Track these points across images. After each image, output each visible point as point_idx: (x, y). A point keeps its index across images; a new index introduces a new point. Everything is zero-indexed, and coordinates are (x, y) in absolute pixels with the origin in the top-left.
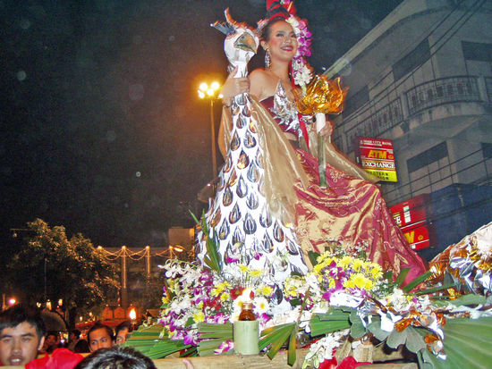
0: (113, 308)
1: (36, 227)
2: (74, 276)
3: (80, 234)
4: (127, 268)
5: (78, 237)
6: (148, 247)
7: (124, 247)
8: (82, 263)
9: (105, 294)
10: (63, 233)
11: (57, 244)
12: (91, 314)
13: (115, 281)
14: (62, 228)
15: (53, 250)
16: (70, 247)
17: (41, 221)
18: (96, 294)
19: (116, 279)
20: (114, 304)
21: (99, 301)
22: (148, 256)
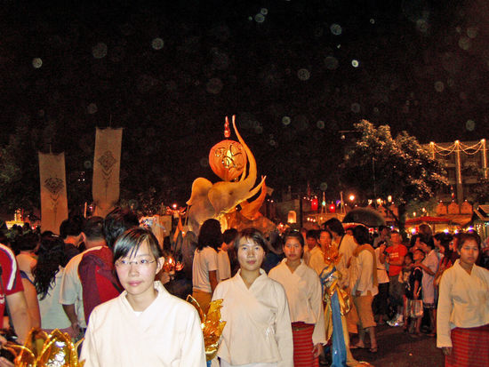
0: (447, 204)
1: (362, 129)
2: (400, 173)
3: (405, 132)
4: (462, 163)
5: (403, 135)
6: (483, 141)
7: (457, 142)
8: (409, 160)
9: (432, 190)
10: (389, 133)
11: (383, 143)
12: (424, 210)
13: (443, 177)
14: (387, 127)
15: (380, 150)
16: (395, 145)
17: (366, 122)
18: (423, 190)
19: (444, 175)
20: (448, 200)
21: (426, 197)
22: (484, 150)
